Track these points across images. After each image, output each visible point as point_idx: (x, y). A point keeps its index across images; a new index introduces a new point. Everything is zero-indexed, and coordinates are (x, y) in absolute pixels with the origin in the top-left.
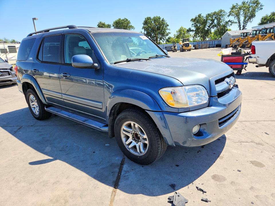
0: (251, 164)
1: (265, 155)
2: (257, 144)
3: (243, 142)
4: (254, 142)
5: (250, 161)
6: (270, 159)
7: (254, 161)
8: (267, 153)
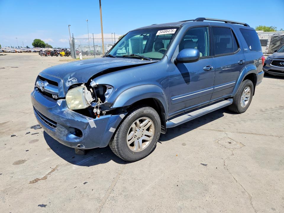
0: (24, 159)
1: (20, 173)
2: (37, 179)
3: (52, 171)
4: (42, 179)
5: (26, 161)
6: (13, 173)
7: (24, 163)
8: (20, 177)
